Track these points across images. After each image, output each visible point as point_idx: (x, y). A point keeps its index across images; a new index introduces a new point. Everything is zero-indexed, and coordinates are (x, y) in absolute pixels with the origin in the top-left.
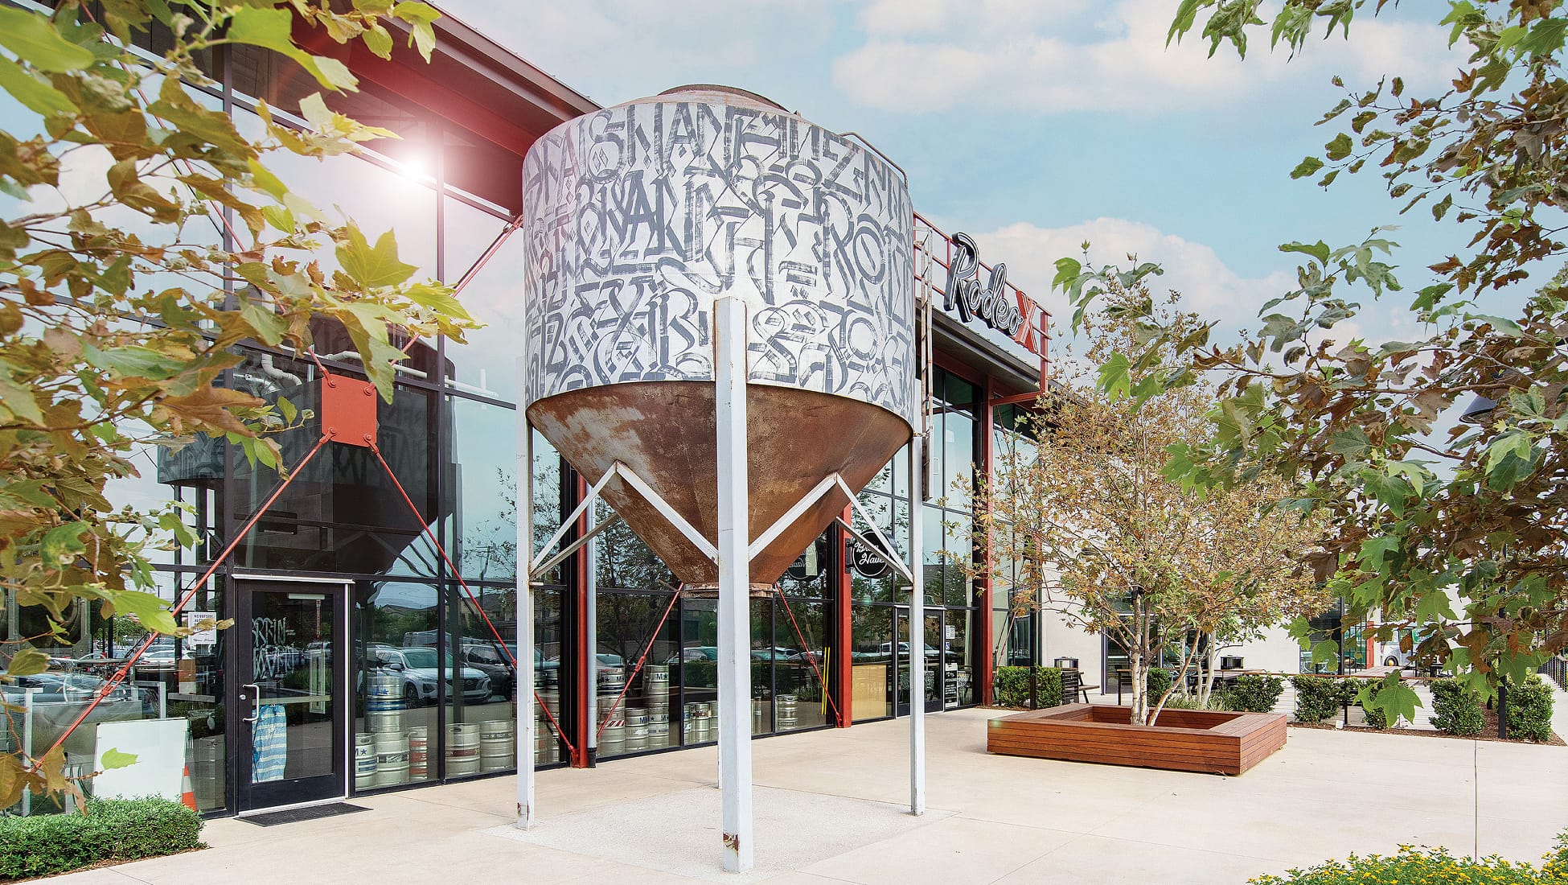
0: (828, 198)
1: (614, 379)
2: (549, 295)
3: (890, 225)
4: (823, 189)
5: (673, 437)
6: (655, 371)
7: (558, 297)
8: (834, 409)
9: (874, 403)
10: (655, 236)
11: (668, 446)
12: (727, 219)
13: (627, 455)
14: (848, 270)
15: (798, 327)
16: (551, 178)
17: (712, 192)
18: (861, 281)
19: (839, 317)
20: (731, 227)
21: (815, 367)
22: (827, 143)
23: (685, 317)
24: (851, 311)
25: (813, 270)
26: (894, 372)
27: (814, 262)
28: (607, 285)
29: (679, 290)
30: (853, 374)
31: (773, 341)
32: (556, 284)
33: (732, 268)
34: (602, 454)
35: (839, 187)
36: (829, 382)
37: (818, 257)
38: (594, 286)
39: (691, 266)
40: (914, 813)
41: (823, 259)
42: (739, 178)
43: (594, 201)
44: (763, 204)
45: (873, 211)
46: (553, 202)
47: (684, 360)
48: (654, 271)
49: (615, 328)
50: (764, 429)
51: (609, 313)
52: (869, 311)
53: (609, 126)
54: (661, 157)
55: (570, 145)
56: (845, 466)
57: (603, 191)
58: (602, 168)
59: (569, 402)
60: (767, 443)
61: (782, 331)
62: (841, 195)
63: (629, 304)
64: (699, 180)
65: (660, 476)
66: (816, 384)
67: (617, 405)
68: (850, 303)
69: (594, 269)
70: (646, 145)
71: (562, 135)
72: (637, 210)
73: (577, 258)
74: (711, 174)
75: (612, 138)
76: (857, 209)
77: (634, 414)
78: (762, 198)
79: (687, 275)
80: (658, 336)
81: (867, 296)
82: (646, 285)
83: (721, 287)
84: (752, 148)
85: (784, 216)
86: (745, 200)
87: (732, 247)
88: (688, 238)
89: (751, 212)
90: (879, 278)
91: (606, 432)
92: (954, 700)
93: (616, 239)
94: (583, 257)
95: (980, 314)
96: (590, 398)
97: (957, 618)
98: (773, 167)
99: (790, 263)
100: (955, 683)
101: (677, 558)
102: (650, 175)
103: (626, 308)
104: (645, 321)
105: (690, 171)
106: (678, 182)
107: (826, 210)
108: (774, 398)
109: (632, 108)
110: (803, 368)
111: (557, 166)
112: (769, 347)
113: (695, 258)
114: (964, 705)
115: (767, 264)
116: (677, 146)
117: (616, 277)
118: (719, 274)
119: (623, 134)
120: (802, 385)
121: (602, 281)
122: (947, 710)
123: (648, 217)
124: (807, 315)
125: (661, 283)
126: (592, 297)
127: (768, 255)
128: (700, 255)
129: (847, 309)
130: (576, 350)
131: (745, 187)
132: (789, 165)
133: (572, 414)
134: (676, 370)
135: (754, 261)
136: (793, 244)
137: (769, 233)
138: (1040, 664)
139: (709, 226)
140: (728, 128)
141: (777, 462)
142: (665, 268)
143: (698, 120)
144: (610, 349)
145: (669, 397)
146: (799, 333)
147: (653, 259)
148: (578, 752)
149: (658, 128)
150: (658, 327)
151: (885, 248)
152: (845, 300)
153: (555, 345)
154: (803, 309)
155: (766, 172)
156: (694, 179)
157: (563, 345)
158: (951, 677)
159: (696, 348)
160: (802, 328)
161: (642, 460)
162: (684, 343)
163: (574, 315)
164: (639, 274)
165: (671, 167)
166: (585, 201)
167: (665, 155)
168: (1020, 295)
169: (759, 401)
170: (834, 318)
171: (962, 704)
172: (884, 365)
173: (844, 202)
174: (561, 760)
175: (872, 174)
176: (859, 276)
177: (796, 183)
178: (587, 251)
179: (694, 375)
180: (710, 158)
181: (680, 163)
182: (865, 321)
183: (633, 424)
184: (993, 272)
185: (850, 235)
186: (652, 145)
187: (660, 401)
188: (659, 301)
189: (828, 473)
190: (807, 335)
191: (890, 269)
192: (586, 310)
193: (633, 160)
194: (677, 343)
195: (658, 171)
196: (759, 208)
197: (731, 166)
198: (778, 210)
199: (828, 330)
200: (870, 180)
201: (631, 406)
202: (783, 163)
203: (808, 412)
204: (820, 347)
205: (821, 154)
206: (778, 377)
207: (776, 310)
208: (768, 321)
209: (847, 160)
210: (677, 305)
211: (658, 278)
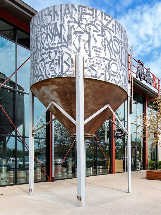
0: (105, 30)
1: (50, 77)
2: (35, 58)
3: (122, 40)
4: (104, 28)
5: (65, 93)
6: (60, 74)
7: (37, 57)
8: (107, 86)
9: (117, 85)
10: (60, 39)
11: (65, 96)
12: (79, 34)
13: (55, 99)
14: (110, 50)
15: (97, 63)
16: (35, 28)
17: (75, 27)
18: (114, 53)
19: (108, 62)
20: (80, 36)
21: (102, 74)
22: (105, 17)
23: (68, 60)
24: (111, 61)
25: (101, 49)
26: (123, 78)
27: (101, 47)
28: (48, 53)
29: (66, 53)
30: (112, 77)
31: (91, 67)
32: (36, 54)
33: (80, 47)
34: (49, 99)
35: (108, 28)
36: (105, 78)
37: (103, 46)
38: (45, 53)
39: (69, 47)
40: (128, 192)
41: (104, 46)
42: (82, 24)
43: (45, 31)
44: (88, 31)
45: (117, 35)
46: (35, 33)
47: (67, 71)
48: (60, 48)
49: (50, 64)
50: (89, 91)
51: (49, 60)
52: (116, 61)
53: (48, 12)
54: (62, 18)
55: (39, 18)
56: (111, 102)
57: (47, 28)
58: (47, 22)
59: (39, 85)
60: (90, 95)
61: (93, 64)
62: (108, 30)
63: (53, 57)
64: (71, 24)
65: (63, 104)
66: (102, 78)
67: (51, 84)
68: (111, 58)
69: (45, 49)
70: (58, 16)
71: (37, 16)
72: (55, 33)
73: (41, 47)
74: (74, 23)
75: (49, 14)
76: (113, 34)
77: (55, 87)
78: (88, 30)
79: (68, 49)
80: (61, 65)
81: (115, 57)
82: (58, 52)
83: (77, 52)
84: (85, 16)
85: (93, 34)
86: (83, 30)
87: (80, 42)
88: (68, 40)
89: (85, 33)
90: (119, 53)
91: (49, 93)
92: (139, 168)
93: (50, 41)
94: (42, 46)
95: (144, 79)
96: (44, 83)
97: (139, 150)
98: (91, 21)
99: (95, 46)
100: (139, 164)
101: (69, 127)
102: (59, 23)
103: (53, 58)
104: (57, 61)
105: (69, 22)
106: (66, 25)
107: (105, 33)
108: (91, 82)
109: (54, 6)
110: (99, 74)
111: (36, 24)
112: (90, 68)
113: (70, 45)
114: (141, 170)
115: (89, 47)
116: (66, 16)
117: (50, 50)
118: (76, 49)
119: (52, 13)
120: (98, 78)
121: (47, 52)
122: (137, 170)
123: (58, 34)
124: (100, 60)
125: (61, 51)
126: (44, 56)
127: (89, 44)
128: (71, 44)
129: (110, 60)
130: (41, 71)
131: (83, 26)
132: (95, 21)
133: (40, 88)
134: (65, 74)
135: (86, 46)
136: (96, 42)
137: (89, 38)
138: (158, 160)
139: (74, 36)
140: (79, 11)
141: (93, 100)
142: (63, 48)
143: (71, 8)
144: (49, 69)
145: (64, 82)
146: (97, 65)
147: (60, 45)
148: (50, 178)
149: (61, 11)
150: (61, 63)
151: (120, 46)
152: (110, 57)
153: (36, 70)
154: (99, 59)
155: (89, 22)
156: (70, 24)
157: (38, 70)
158: (138, 163)
159: (71, 68)
160: (99, 64)
161: (58, 100)
162: (67, 67)
163: (40, 62)
164: (56, 49)
165: (64, 21)
166: (43, 32)
167: (63, 18)
168: (153, 75)
169: (87, 83)
170: (107, 62)
171: (140, 169)
172: (120, 76)
173: (109, 32)
174: (46, 180)
175: (117, 26)
176: (113, 52)
177: (97, 26)
178: (43, 45)
179: (70, 75)
180: (74, 18)
181: (66, 20)
182: (115, 64)
183: (55, 90)
184: (147, 70)
185: (111, 41)
186: (59, 16)
187: (61, 83)
188: (61, 56)
189: (106, 104)
190: (99, 65)
191: (122, 51)
192: (43, 60)
193: (55, 20)
194: (65, 67)
195: (61, 22)
196: (87, 32)
197: (80, 21)
198: (92, 33)
199: (105, 65)
200: (116, 27)
201: (54, 84)
202: (93, 20)
203: (100, 86)
204: (103, 69)
205: (103, 19)
206: (92, 76)
207: (91, 59)
208: (89, 61)
209: (110, 21)
210: (66, 57)
211: (61, 50)
